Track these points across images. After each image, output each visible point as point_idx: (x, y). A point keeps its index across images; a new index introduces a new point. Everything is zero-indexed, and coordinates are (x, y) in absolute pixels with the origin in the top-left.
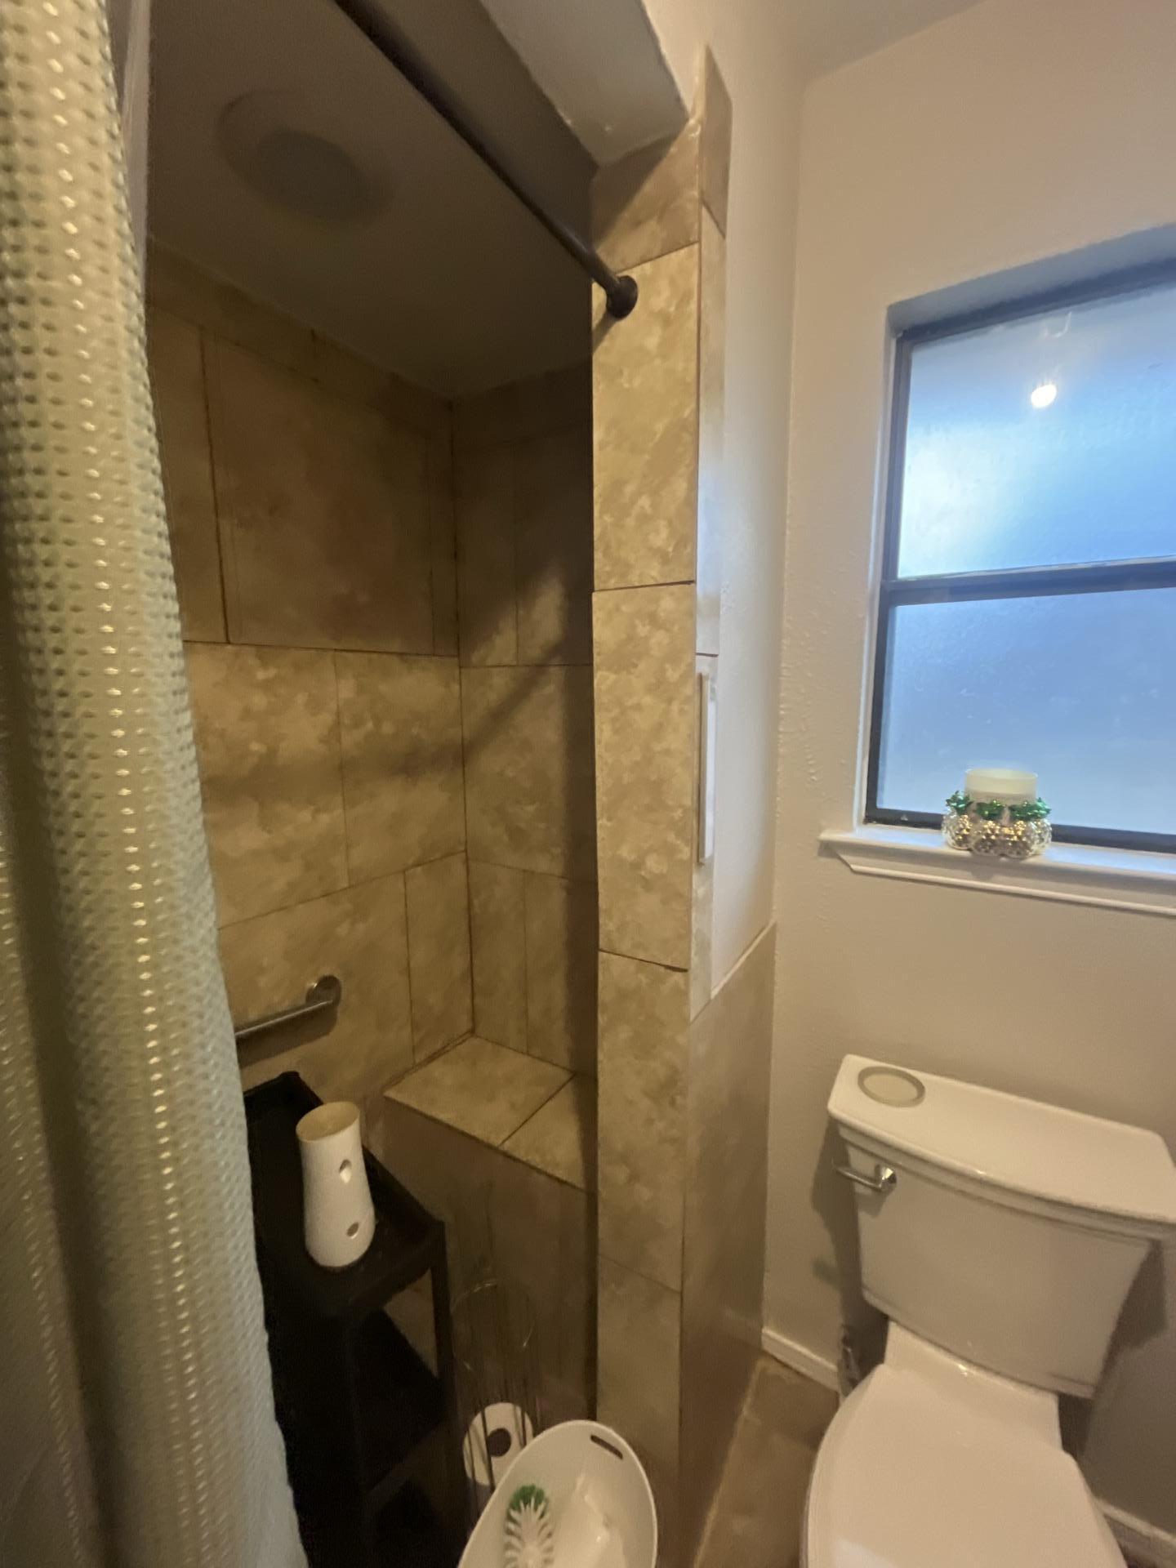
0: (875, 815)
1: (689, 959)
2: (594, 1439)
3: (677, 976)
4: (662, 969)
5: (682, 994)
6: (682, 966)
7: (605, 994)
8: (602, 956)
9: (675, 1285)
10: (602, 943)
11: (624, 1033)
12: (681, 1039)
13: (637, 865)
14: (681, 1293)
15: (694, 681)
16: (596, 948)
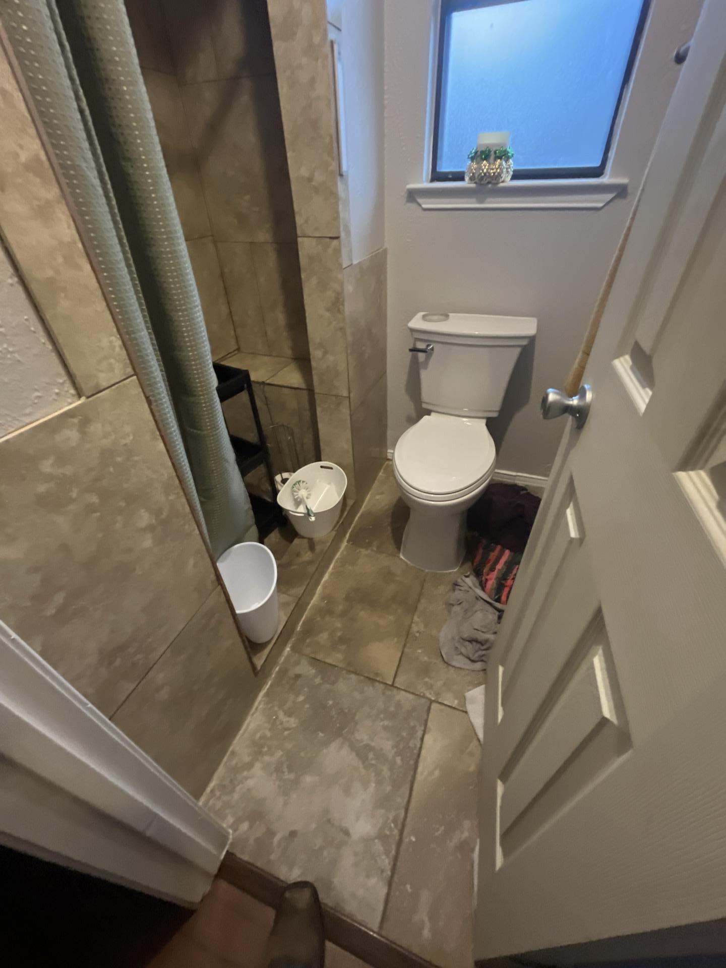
0: (437, 176)
1: (339, 232)
2: (322, 467)
3: (335, 242)
4: (328, 240)
5: (338, 251)
6: (336, 235)
7: (303, 261)
8: (299, 240)
9: (345, 394)
10: (299, 232)
11: (314, 281)
12: (340, 276)
13: (310, 179)
14: (349, 397)
15: (328, 44)
16: (296, 236)
